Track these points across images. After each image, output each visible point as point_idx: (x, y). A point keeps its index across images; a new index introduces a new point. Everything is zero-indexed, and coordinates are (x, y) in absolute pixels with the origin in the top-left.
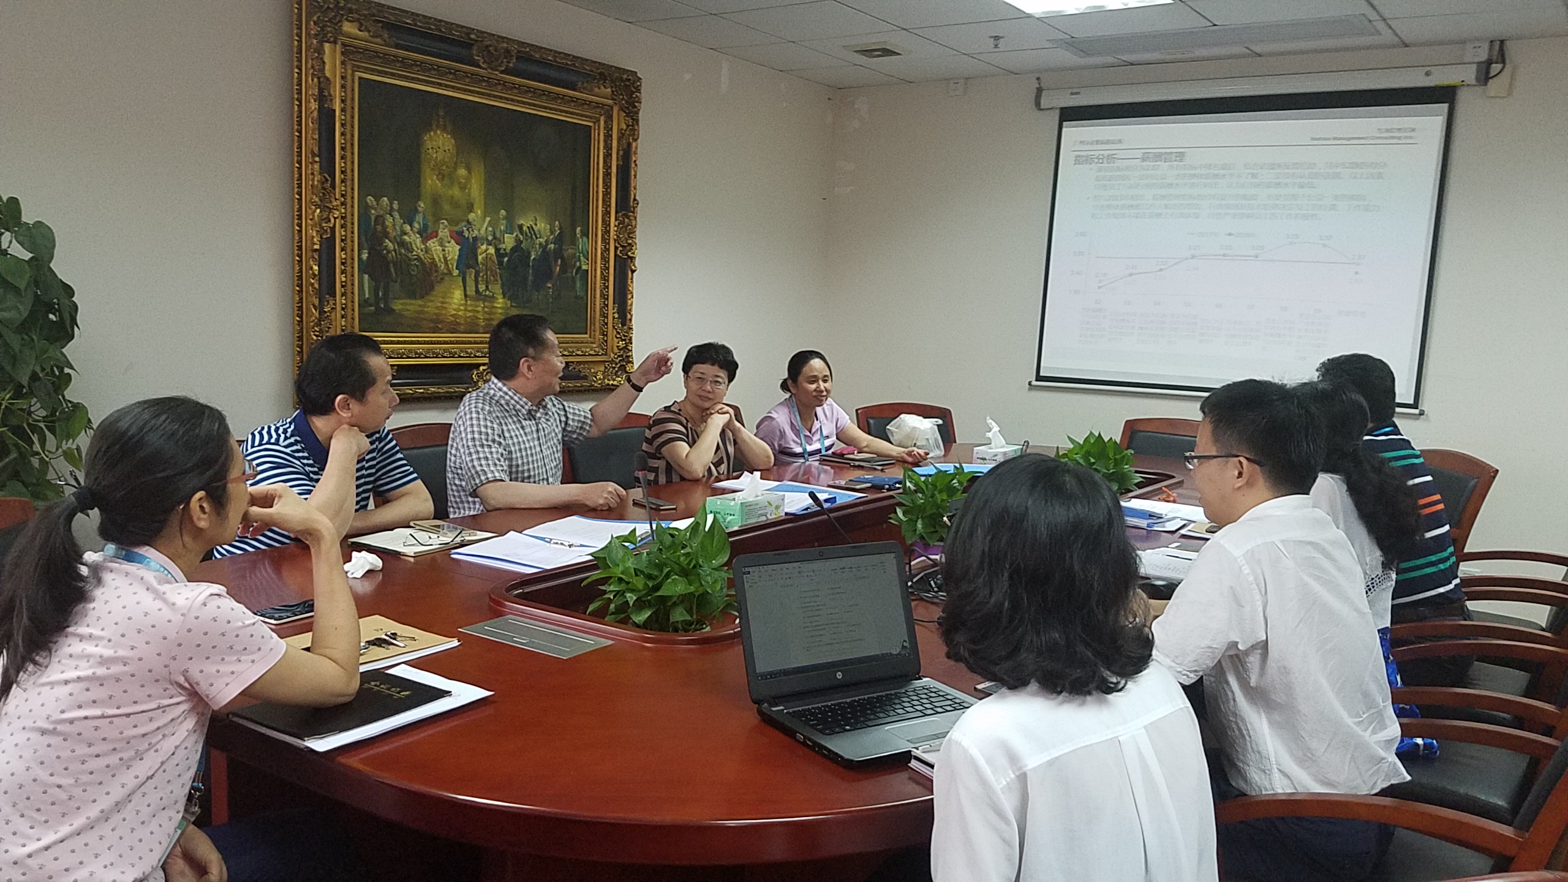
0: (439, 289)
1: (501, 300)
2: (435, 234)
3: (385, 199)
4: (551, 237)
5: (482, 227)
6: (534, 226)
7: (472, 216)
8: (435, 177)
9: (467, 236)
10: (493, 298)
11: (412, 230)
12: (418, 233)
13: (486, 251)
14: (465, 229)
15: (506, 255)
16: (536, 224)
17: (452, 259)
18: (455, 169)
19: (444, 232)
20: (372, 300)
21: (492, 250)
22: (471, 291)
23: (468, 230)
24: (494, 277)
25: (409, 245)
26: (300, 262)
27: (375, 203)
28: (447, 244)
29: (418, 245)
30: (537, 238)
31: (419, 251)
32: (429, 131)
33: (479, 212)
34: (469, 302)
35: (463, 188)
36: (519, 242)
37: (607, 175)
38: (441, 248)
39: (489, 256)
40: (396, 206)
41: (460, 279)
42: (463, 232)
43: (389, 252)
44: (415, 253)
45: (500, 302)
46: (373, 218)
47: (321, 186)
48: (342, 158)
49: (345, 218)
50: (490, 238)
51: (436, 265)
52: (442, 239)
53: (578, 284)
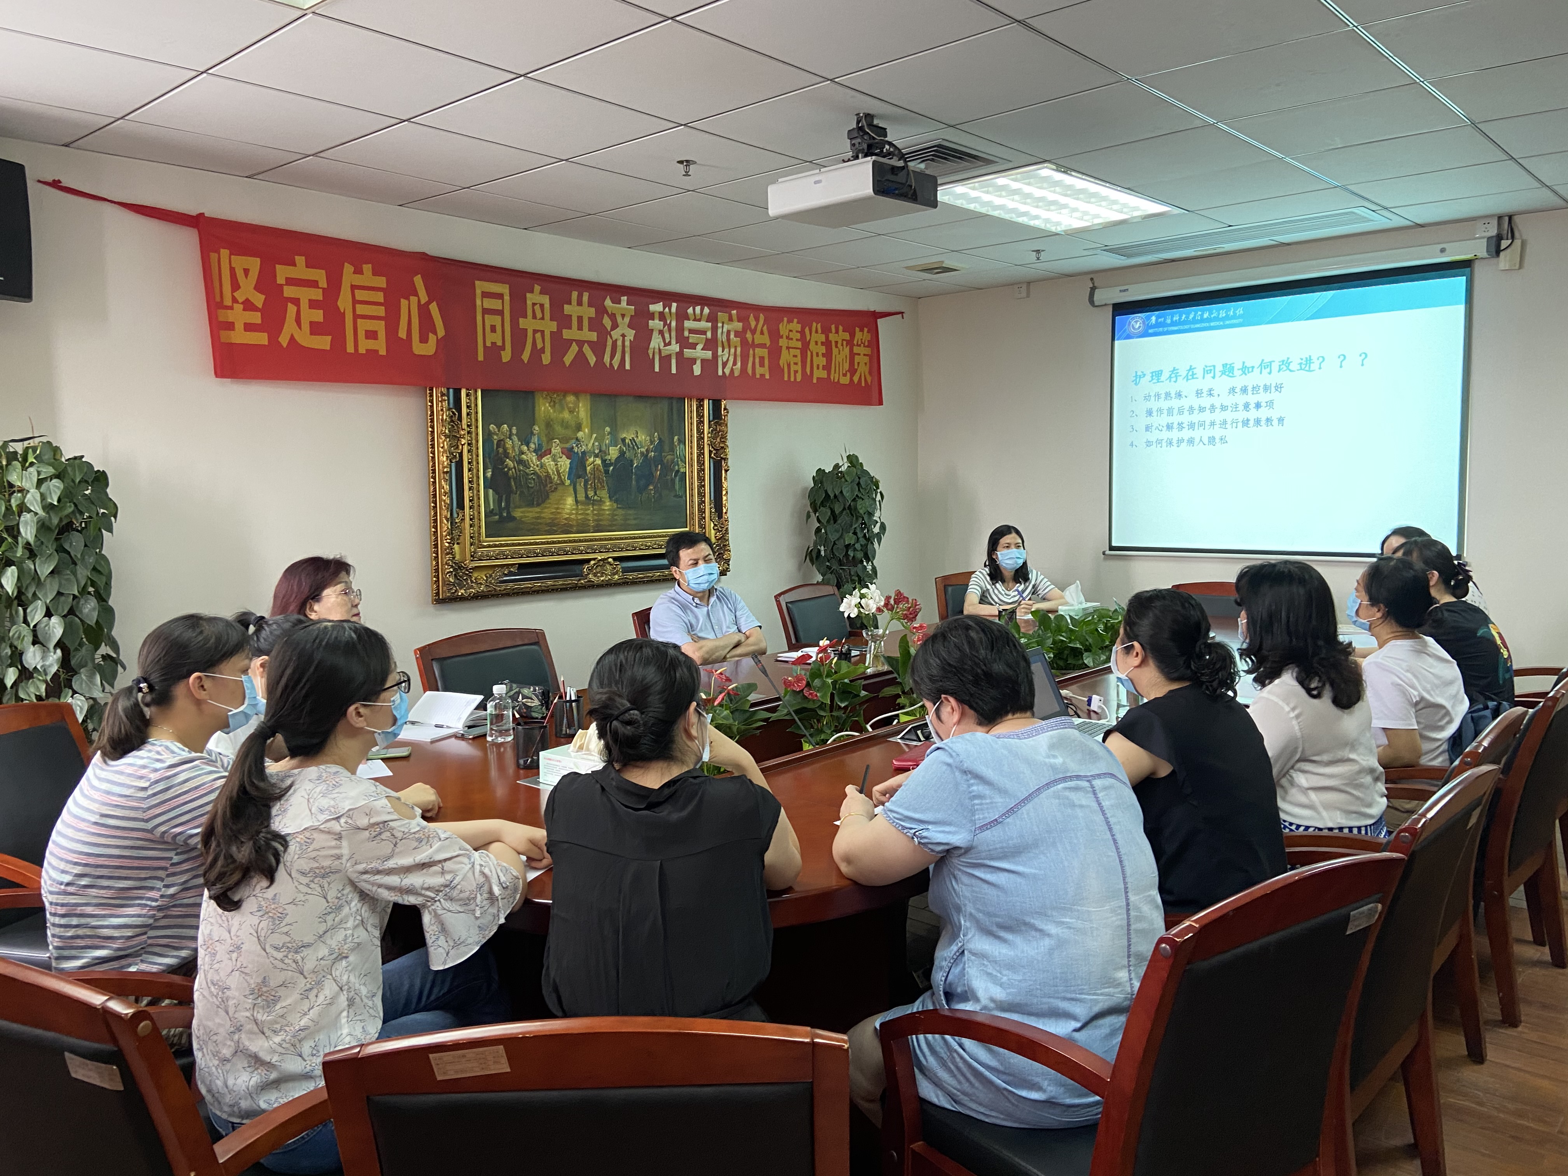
1: (608, 504)
2: (549, 452)
3: (506, 425)
4: (652, 446)
5: (589, 442)
6: (636, 439)
8: (547, 404)
9: (576, 451)
10: (601, 502)
11: (528, 449)
12: (535, 451)
13: (593, 462)
14: (574, 445)
15: (611, 464)
16: (637, 437)
17: (564, 471)
19: (556, 450)
20: (497, 511)
21: (598, 461)
22: (581, 497)
23: (577, 446)
24: (601, 484)
25: (527, 462)
26: (434, 483)
27: (496, 430)
28: (559, 459)
29: (535, 461)
30: (638, 448)
31: (536, 467)
34: (580, 507)
35: (572, 411)
36: (622, 453)
38: (553, 463)
39: (596, 467)
40: (514, 431)
41: (571, 489)
42: (573, 448)
43: (510, 469)
44: (531, 469)
45: (608, 505)
46: (495, 442)
47: (450, 420)
48: (467, 396)
49: (471, 444)
50: (597, 451)
51: (550, 477)
52: (555, 456)
53: (677, 484)
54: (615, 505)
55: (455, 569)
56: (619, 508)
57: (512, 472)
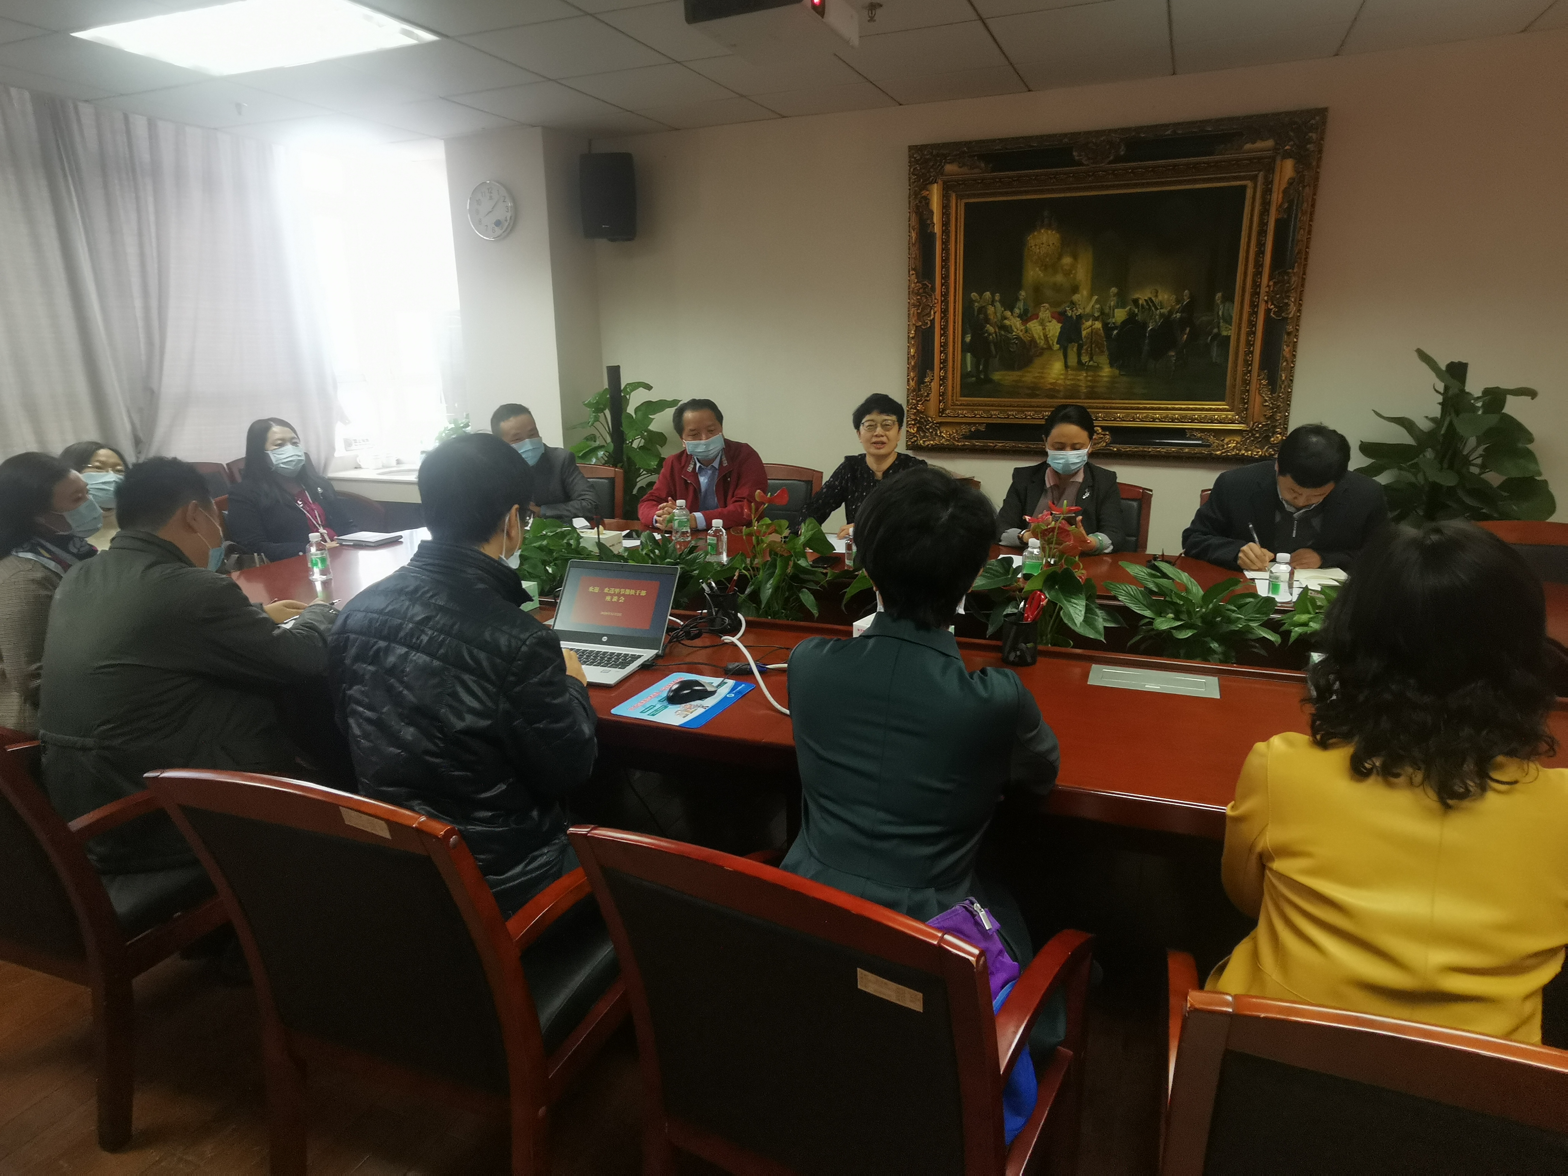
0: (1038, 362)
2: (1036, 316)
3: (988, 293)
4: (1178, 307)
5: (1087, 305)
6: (1153, 299)
8: (1037, 269)
9: (1069, 315)
10: (1098, 368)
11: (1012, 315)
12: (1018, 317)
13: (1091, 326)
14: (1067, 309)
15: (1115, 328)
16: (1156, 296)
17: (1053, 336)
18: (1060, 258)
19: (1045, 313)
20: (975, 374)
21: (1098, 325)
22: (1073, 360)
23: (1071, 309)
24: (1099, 348)
25: (1010, 327)
27: (978, 298)
28: (1048, 324)
29: (1018, 326)
30: (1157, 309)
31: (1019, 331)
32: (1033, 232)
33: (1085, 293)
35: (1067, 274)
36: (1132, 315)
37: (1262, 232)
38: (1041, 327)
39: (1094, 331)
40: (997, 297)
41: (1061, 354)
42: (1066, 311)
43: (990, 334)
44: (1014, 334)
47: (921, 291)
48: (942, 267)
49: (945, 312)
50: (1096, 315)
51: (1035, 342)
52: (1043, 320)
53: (1215, 351)
54: (1117, 372)
55: (919, 422)
56: (1122, 375)
57: (993, 337)
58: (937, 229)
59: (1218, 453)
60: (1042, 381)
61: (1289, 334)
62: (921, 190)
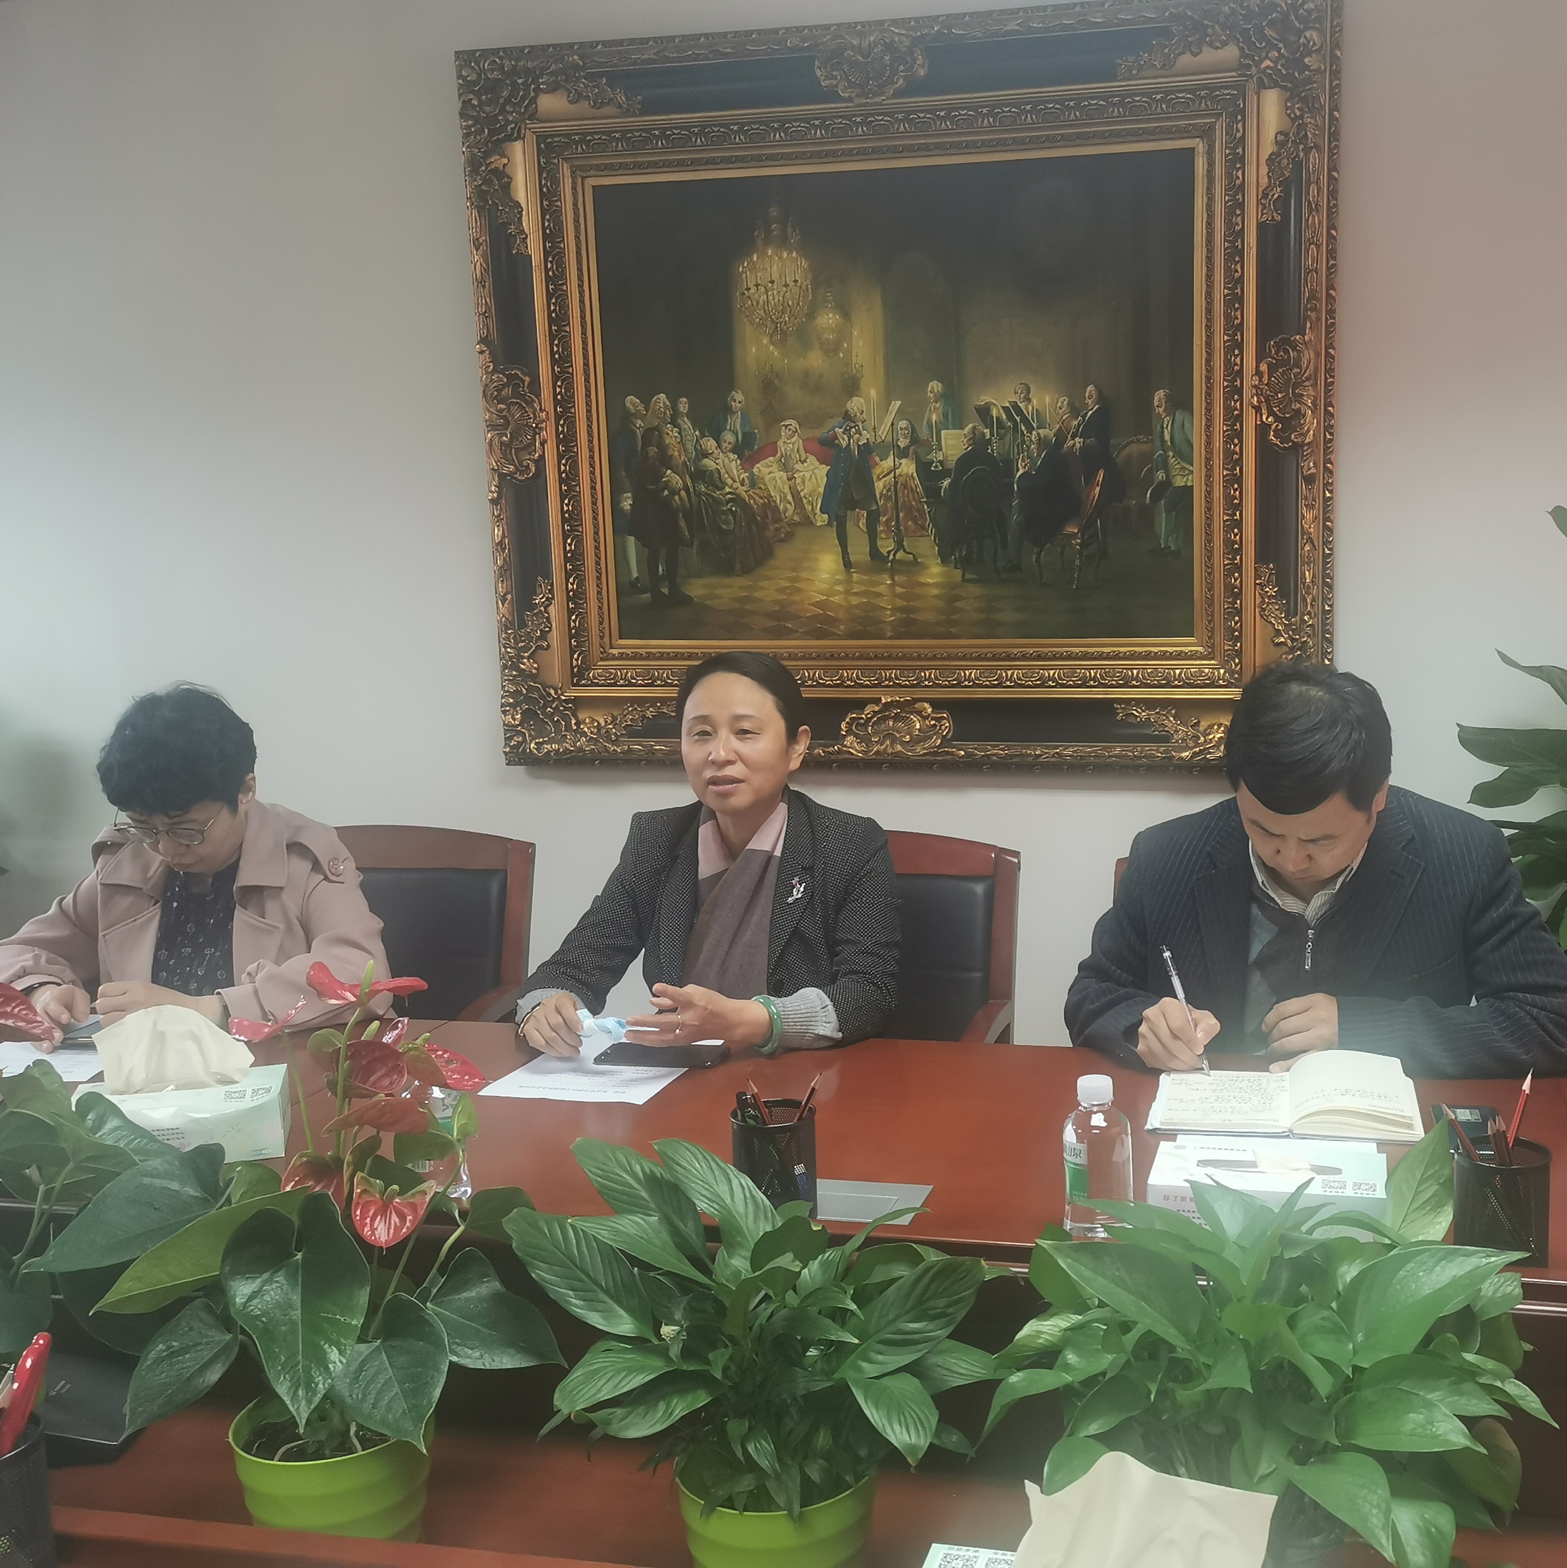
0: (784, 554)
2: (771, 449)
3: (662, 396)
4: (1076, 422)
5: (881, 423)
6: (1022, 405)
7: (855, 404)
8: (766, 340)
9: (844, 444)
10: (915, 565)
11: (719, 446)
12: (734, 451)
13: (894, 470)
14: (839, 431)
15: (945, 473)
16: (1028, 399)
17: (812, 493)
18: (811, 315)
19: (790, 441)
20: (645, 581)
21: (908, 467)
22: (859, 550)
23: (847, 432)
24: (915, 522)
25: (716, 475)
27: (641, 407)
28: (799, 466)
29: (735, 472)
30: (1030, 429)
31: (737, 485)
32: (751, 255)
33: (873, 393)
35: (831, 350)
36: (978, 443)
37: (1235, 253)
38: (784, 475)
39: (901, 480)
40: (683, 405)
41: (832, 535)
42: (835, 437)
44: (728, 490)
45: (936, 572)
46: (639, 433)
47: (507, 392)
48: (552, 337)
49: (567, 441)
50: (903, 443)
51: (776, 508)
52: (787, 457)
53: (1162, 522)
54: (958, 573)
55: (528, 699)
56: (969, 581)
57: (681, 498)
58: (535, 248)
59: (1185, 754)
60: (797, 598)
61: (1310, 480)
62: (487, 154)
